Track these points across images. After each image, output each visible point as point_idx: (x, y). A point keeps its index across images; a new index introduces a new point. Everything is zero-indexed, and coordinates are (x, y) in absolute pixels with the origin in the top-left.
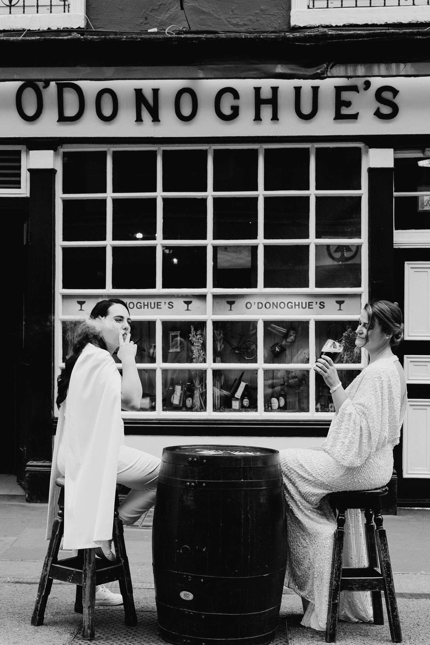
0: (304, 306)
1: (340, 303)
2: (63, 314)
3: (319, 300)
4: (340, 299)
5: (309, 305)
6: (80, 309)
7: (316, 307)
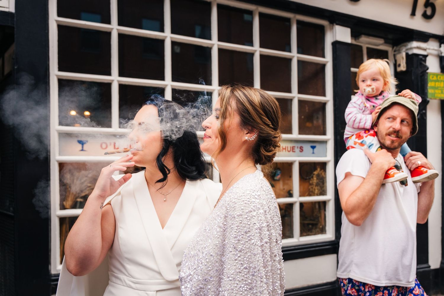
0: (289, 150)
1: (313, 147)
2: (60, 154)
3: (299, 145)
4: (313, 144)
5: (293, 149)
6: (81, 149)
7: (297, 150)
